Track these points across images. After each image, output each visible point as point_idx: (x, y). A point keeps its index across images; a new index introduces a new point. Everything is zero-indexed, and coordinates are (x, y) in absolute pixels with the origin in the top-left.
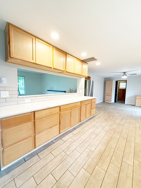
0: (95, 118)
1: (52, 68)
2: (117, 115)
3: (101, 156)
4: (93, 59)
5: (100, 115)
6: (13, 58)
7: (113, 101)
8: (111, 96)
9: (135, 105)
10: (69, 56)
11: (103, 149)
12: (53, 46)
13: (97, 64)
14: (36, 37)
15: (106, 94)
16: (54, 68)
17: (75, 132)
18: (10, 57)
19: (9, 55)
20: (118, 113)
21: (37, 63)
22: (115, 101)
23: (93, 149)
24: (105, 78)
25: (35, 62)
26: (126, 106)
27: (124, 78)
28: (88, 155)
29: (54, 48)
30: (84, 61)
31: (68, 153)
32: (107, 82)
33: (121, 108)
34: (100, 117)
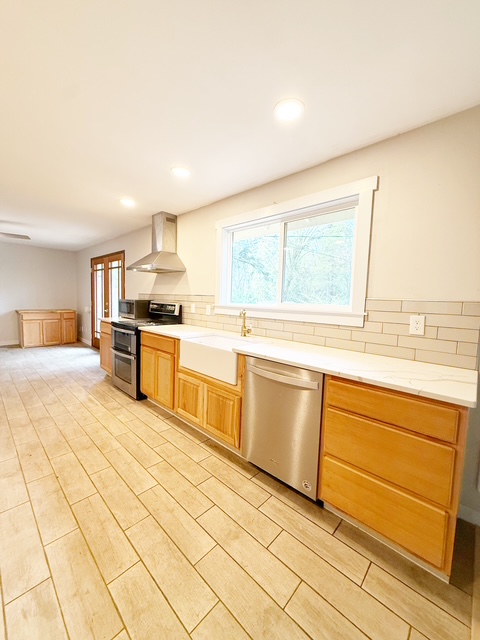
9: (19, 346)
23: (39, 571)
28: (47, 611)
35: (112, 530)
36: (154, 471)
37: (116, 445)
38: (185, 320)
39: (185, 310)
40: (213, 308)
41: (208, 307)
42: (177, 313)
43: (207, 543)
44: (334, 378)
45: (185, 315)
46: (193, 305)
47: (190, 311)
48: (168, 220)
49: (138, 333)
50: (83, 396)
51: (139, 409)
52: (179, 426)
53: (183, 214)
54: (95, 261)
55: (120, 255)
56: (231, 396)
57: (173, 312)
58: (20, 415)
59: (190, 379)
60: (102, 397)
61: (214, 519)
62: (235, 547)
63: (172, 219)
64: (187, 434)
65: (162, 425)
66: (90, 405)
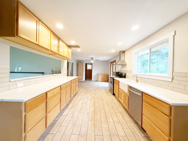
0: (79, 93)
1: (49, 50)
2: (91, 88)
3: (95, 112)
4: (78, 47)
5: (81, 91)
6: (20, 37)
7: (84, 79)
8: (83, 75)
9: (98, 81)
10: (61, 40)
11: (94, 108)
12: (51, 31)
13: (79, 50)
14: (39, 20)
15: (79, 74)
16: (51, 51)
17: (70, 106)
18: (17, 35)
19: (16, 33)
20: (91, 87)
21: (40, 44)
22: (86, 80)
23: (89, 111)
24: (78, 61)
25: (38, 44)
26: (93, 82)
27: (92, 62)
28: (88, 115)
29: (52, 32)
30: (69, 47)
31: (74, 120)
32: (79, 64)
33: (91, 84)
34: (81, 92)
35: (99, 111)
36: (109, 107)
37: (105, 101)
38: (126, 77)
39: (126, 75)
40: (132, 74)
41: (131, 74)
42: (124, 75)
43: (111, 121)
44: (145, 93)
45: (126, 76)
46: (128, 73)
47: (127, 75)
48: (122, 52)
49: (114, 79)
50: (104, 92)
51: (113, 97)
52: (119, 102)
53: (126, 50)
54: (111, 63)
55: (115, 61)
56: (127, 96)
57: (123, 75)
58: (93, 92)
59: (121, 91)
60: (107, 93)
61: (115, 119)
62: (116, 124)
63: (124, 52)
64: (120, 104)
65: (115, 101)
66: (104, 93)
